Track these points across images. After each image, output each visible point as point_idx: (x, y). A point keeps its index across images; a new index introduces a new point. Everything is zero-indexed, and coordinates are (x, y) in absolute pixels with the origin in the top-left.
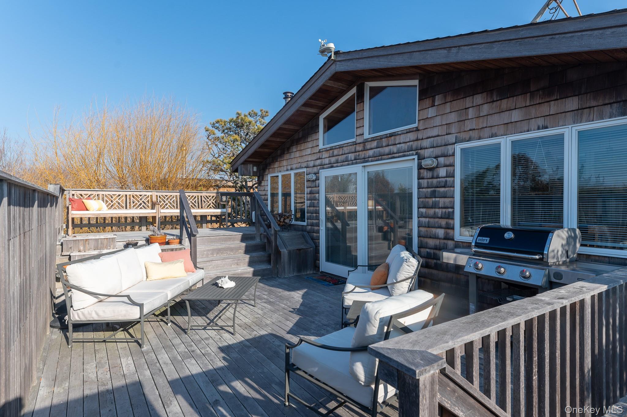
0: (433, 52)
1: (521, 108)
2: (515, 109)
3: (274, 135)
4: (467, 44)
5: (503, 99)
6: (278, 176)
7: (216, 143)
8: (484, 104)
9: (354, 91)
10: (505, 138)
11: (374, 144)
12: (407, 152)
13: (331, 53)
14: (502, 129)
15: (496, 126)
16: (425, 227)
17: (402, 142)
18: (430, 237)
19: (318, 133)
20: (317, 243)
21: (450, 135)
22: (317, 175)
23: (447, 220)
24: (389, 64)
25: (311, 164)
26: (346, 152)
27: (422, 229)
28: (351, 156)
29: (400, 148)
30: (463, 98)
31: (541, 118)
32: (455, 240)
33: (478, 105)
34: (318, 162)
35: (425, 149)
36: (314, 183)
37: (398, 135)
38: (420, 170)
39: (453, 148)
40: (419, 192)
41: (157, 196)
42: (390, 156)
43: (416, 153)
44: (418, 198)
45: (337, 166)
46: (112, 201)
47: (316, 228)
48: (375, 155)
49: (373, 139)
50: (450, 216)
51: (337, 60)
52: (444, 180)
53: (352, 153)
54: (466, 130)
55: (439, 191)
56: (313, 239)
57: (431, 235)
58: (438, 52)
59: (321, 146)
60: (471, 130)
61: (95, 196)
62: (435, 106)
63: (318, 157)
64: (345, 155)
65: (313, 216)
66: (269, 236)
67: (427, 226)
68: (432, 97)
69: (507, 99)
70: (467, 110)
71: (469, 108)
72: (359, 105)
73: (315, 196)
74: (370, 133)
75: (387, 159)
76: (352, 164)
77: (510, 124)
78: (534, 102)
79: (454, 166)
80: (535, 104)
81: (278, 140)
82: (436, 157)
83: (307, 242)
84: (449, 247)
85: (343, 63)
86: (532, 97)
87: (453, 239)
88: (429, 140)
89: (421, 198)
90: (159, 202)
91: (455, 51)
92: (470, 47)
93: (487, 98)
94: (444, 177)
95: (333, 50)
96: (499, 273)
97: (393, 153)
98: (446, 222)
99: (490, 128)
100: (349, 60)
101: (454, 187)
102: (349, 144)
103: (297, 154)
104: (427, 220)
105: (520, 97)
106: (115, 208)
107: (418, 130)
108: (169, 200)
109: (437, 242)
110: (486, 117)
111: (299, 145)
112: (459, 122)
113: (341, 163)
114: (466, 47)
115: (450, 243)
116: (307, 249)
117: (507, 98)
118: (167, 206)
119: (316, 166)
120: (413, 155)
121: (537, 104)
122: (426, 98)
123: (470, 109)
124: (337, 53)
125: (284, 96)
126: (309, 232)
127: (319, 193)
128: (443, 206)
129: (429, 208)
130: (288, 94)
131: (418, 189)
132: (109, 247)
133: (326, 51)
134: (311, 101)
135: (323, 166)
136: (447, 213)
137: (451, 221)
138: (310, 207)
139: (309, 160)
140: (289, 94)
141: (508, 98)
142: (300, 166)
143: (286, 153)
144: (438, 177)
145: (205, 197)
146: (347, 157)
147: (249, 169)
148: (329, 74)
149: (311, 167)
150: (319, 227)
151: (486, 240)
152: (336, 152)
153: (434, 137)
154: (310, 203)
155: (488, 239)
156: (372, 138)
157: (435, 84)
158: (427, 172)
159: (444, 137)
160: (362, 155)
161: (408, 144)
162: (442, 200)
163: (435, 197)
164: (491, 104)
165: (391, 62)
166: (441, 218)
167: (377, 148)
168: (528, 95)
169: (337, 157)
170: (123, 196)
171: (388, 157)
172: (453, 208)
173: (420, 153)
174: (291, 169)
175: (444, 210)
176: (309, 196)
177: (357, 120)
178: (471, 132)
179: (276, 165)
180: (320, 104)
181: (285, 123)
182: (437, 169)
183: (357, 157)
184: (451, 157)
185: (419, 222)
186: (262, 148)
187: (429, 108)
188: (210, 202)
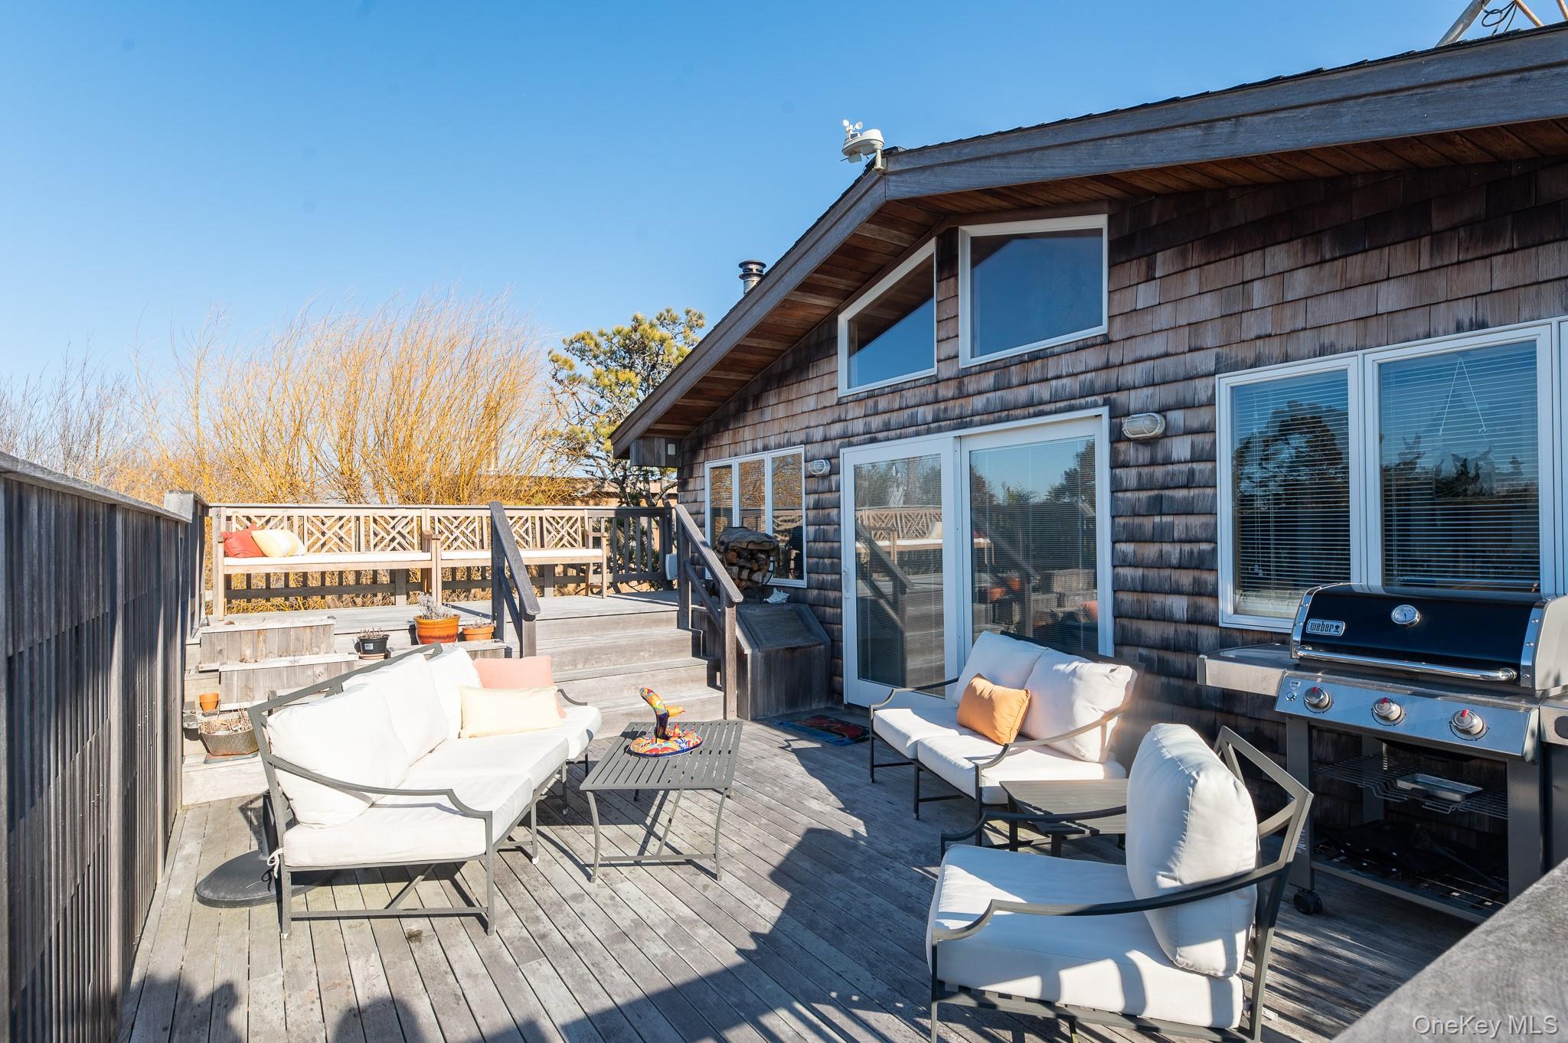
0: (1161, 136)
1: (1406, 275)
2: (1388, 279)
3: (724, 364)
4: (1260, 108)
5: (1352, 255)
6: (730, 467)
7: (574, 390)
8: (1297, 269)
9: (929, 249)
10: (1360, 357)
11: (989, 380)
12: (1080, 397)
13: (874, 155)
14: (1350, 333)
15: (1333, 327)
16: (1135, 591)
17: (1064, 373)
18: (1149, 618)
19: (834, 357)
20: (836, 634)
21: (1201, 352)
22: (833, 461)
23: (1197, 573)
24: (1034, 174)
25: (818, 434)
26: (912, 402)
27: (1127, 597)
28: (926, 413)
29: (1060, 389)
30: (1235, 256)
31: (1466, 300)
32: (1221, 625)
33: (1279, 273)
34: (836, 429)
35: (1129, 389)
36: (826, 483)
37: (1053, 355)
38: (1115, 445)
39: (1211, 385)
40: (1114, 501)
41: (433, 518)
42: (1031, 410)
43: (1105, 400)
44: (1113, 517)
45: (887, 439)
46: (323, 534)
47: (832, 594)
48: (991, 409)
49: (984, 369)
50: (1206, 562)
51: (890, 170)
52: (1184, 468)
53: (927, 404)
54: (1244, 337)
55: (1172, 498)
56: (823, 621)
57: (1151, 612)
58: (1176, 135)
59: (843, 390)
60: (1259, 338)
61: (281, 520)
62: (1155, 279)
63: (836, 416)
64: (909, 411)
65: (824, 563)
66: (714, 615)
67: (1139, 588)
68: (1147, 255)
69: (1364, 254)
70: (1246, 285)
71: (1252, 281)
72: (943, 284)
73: (829, 514)
74: (975, 355)
75: (1024, 418)
76: (929, 432)
77: (1375, 318)
78: (1442, 259)
79: (1214, 432)
80: (1447, 266)
81: (732, 376)
82: (1162, 411)
83: (809, 630)
84: (1202, 644)
85: (907, 177)
86: (1436, 248)
87: (1214, 623)
88: (1141, 365)
89: (1121, 516)
90: (437, 532)
91: (1225, 130)
92: (1271, 116)
93: (1304, 255)
94: (1186, 462)
95: (879, 147)
96: (1386, 718)
97: (1041, 403)
98: (1194, 578)
99: (1316, 331)
100: (923, 169)
101: (1215, 487)
102: (918, 383)
103: (781, 411)
104: (1140, 572)
105: (1400, 247)
106: (330, 550)
107: (1110, 342)
108: (462, 528)
109: (1169, 630)
110: (1303, 303)
111: (784, 388)
112: (1226, 319)
113: (898, 431)
114: (1256, 118)
115: (1207, 634)
116: (810, 647)
117: (1362, 252)
118: (458, 543)
119: (830, 440)
120: (1095, 405)
121: (1452, 265)
122: (1131, 260)
123: (1256, 284)
124: (888, 153)
125: (741, 271)
126: (814, 605)
127: (839, 508)
128: (1183, 536)
129: (1145, 541)
130: (751, 266)
131: (1112, 492)
132: (315, 650)
133: (861, 149)
134: (819, 276)
135: (848, 439)
136: (1196, 555)
137: (1207, 576)
138: (815, 541)
139: (812, 424)
140: (754, 267)
141: (1365, 251)
142: (789, 440)
143: (751, 408)
144: (1168, 461)
145: (551, 520)
146: (914, 416)
147: (656, 451)
148: (867, 206)
149: (817, 442)
150: (841, 591)
151: (1338, 628)
152: (883, 404)
153: (1153, 358)
154: (816, 531)
155: (1343, 626)
156: (980, 365)
157: (1154, 222)
158: (1137, 450)
159: (1182, 356)
160: (955, 408)
161: (1082, 377)
162: (1180, 524)
163: (1161, 514)
164: (1317, 268)
165: (1043, 167)
166: (1180, 567)
167: (995, 391)
168: (1426, 241)
169: (886, 417)
170: (349, 521)
171: (1026, 411)
172: (1213, 540)
173: (1115, 399)
174: (766, 448)
175: (1187, 547)
176: (812, 513)
177: (938, 322)
178: (1259, 343)
179: (726, 438)
180: (842, 284)
181: (751, 335)
182: (1166, 440)
183: (942, 416)
184: (1203, 410)
185: (1116, 578)
186: (689, 398)
187: (1138, 284)
188: (563, 532)
